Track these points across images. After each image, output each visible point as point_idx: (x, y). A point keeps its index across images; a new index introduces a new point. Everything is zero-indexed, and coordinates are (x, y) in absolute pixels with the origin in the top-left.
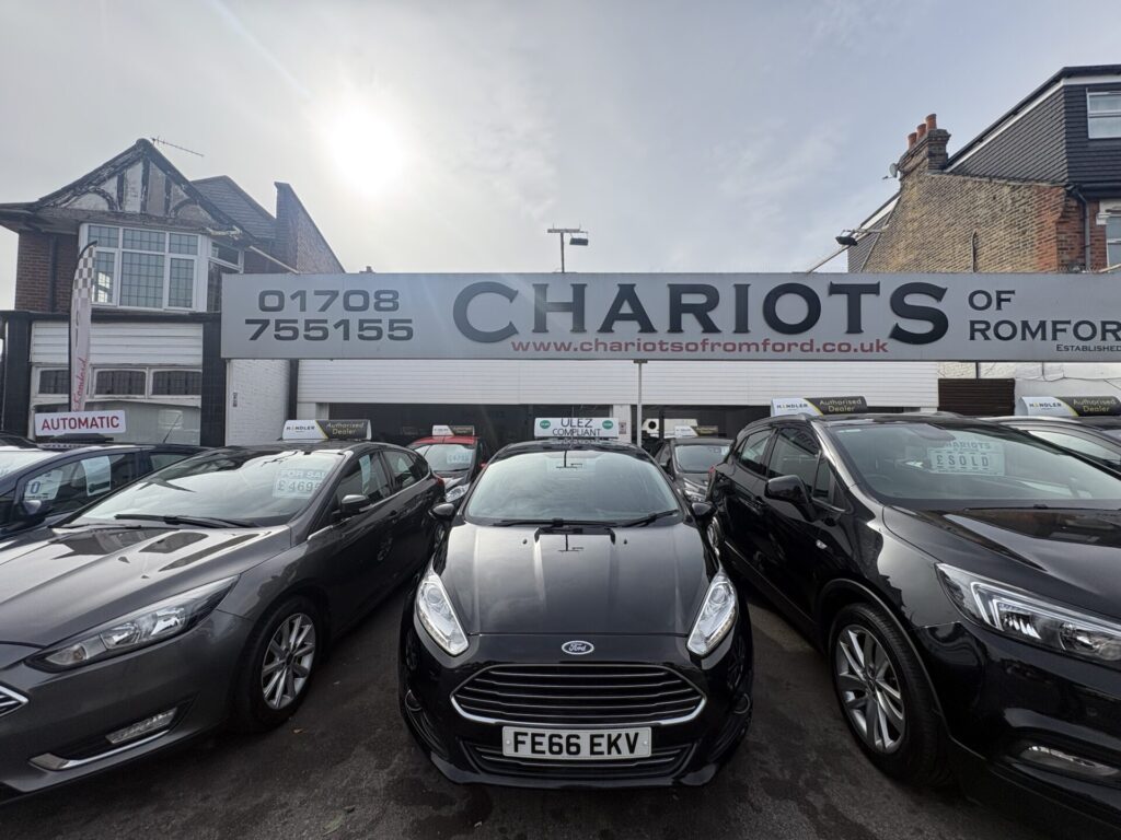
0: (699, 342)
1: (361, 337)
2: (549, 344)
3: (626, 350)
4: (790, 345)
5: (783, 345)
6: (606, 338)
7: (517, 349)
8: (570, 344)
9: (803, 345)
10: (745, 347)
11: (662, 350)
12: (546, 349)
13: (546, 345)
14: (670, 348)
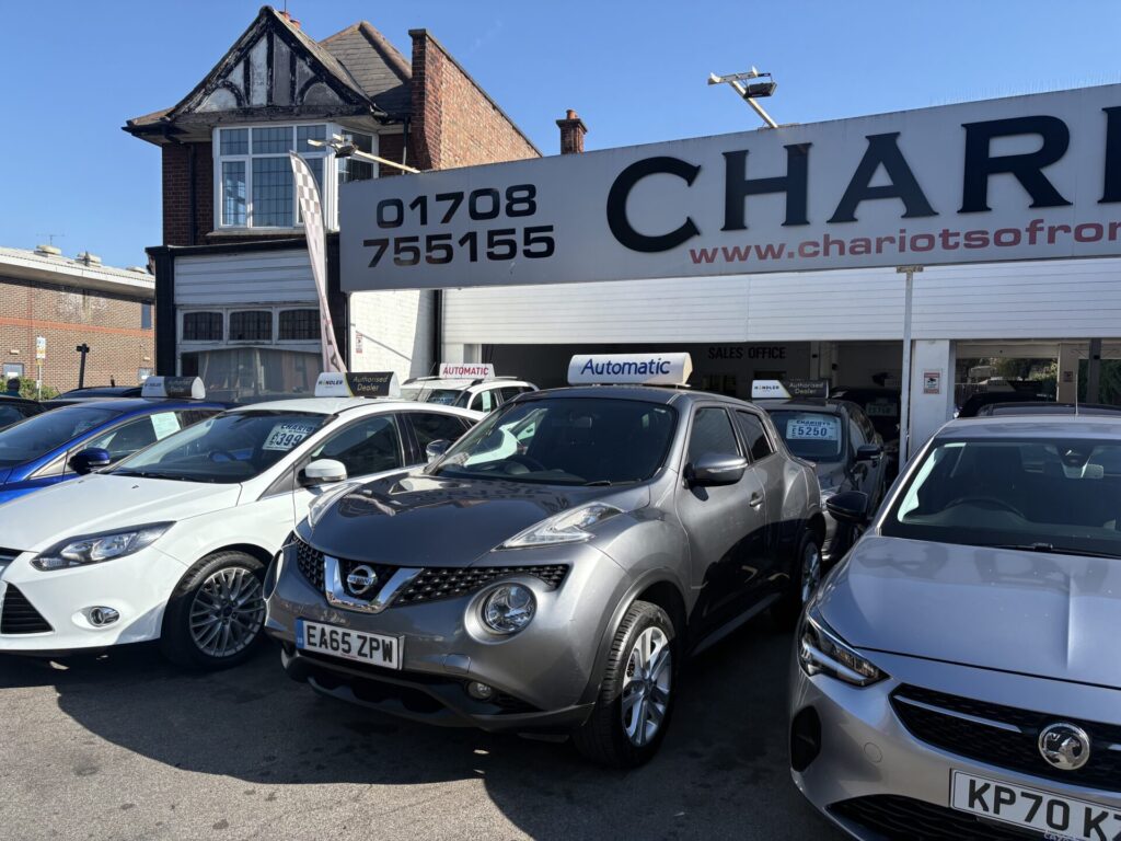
0: (1023, 226)
1: (491, 256)
2: (748, 248)
3: (879, 250)
6: (845, 232)
7: (697, 261)
8: (782, 247)
13: (743, 251)
14: (963, 242)
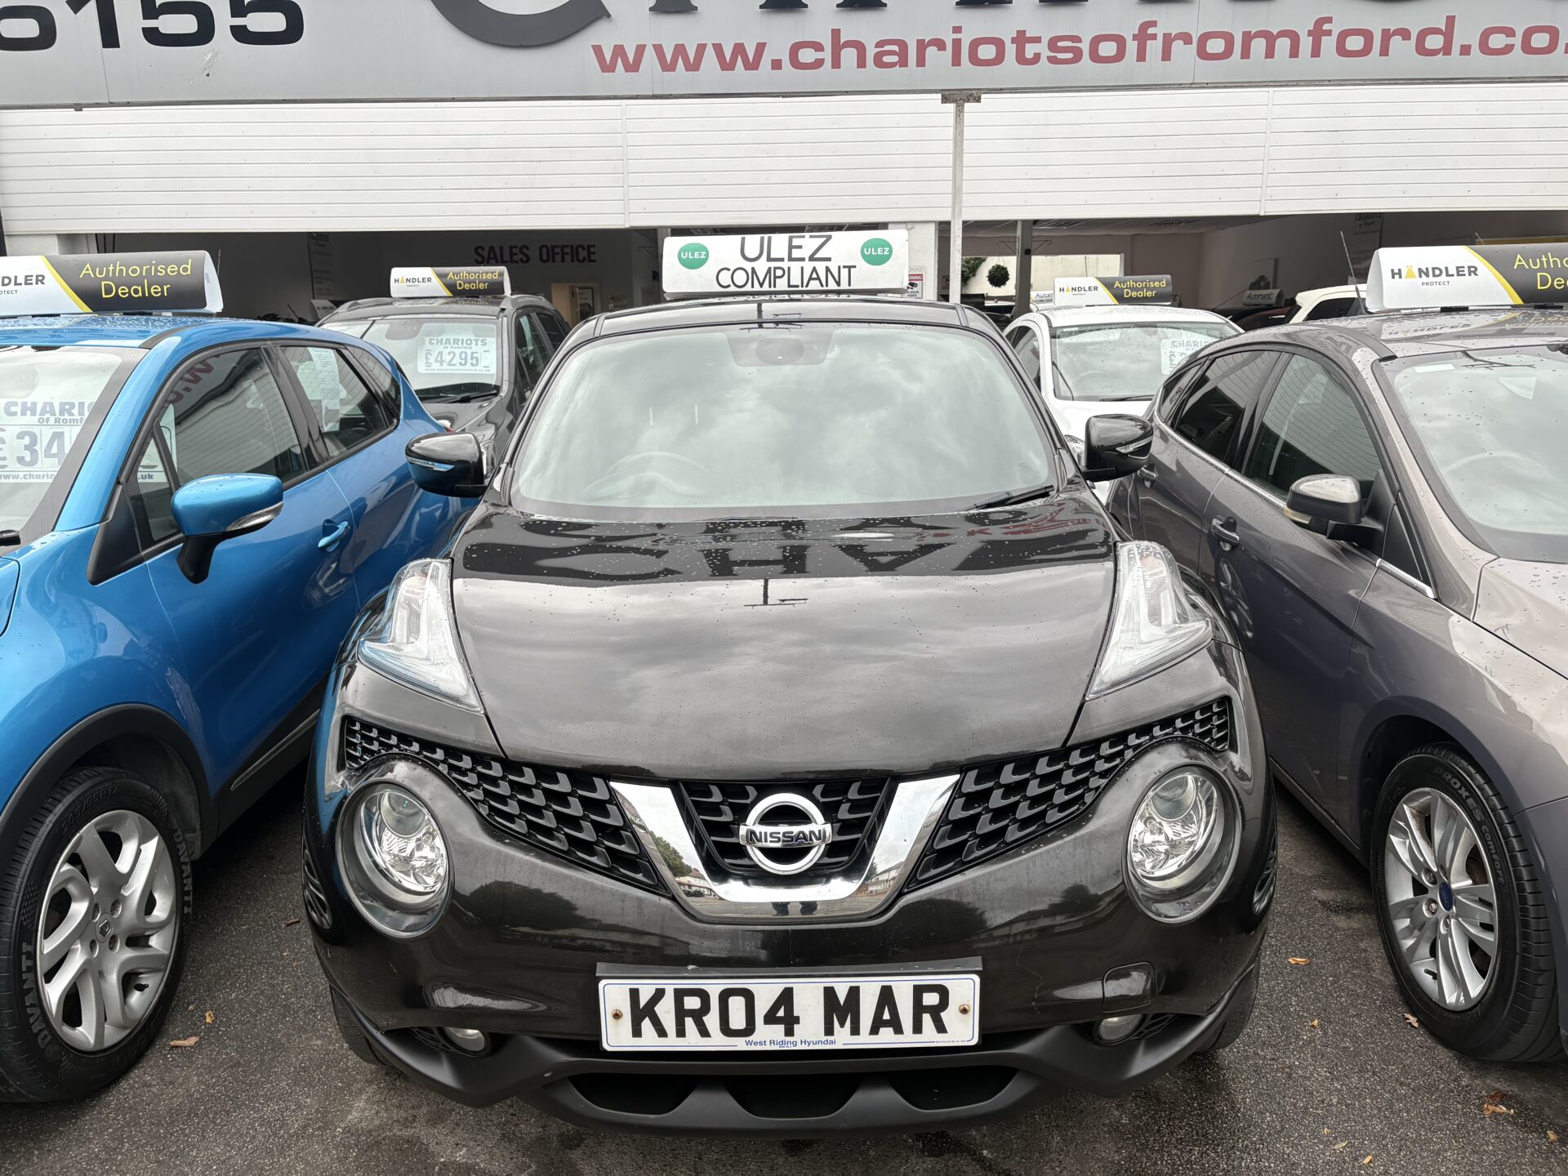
0: (1129, 32)
1: (153, 36)
2: (701, 48)
3: (921, 62)
4: (1387, 35)
5: (1367, 35)
6: (863, 26)
7: (608, 68)
8: (761, 48)
9: (1424, 34)
10: (1258, 46)
11: (1021, 59)
12: (693, 66)
13: (691, 53)
14: (1046, 53)
